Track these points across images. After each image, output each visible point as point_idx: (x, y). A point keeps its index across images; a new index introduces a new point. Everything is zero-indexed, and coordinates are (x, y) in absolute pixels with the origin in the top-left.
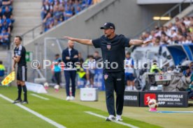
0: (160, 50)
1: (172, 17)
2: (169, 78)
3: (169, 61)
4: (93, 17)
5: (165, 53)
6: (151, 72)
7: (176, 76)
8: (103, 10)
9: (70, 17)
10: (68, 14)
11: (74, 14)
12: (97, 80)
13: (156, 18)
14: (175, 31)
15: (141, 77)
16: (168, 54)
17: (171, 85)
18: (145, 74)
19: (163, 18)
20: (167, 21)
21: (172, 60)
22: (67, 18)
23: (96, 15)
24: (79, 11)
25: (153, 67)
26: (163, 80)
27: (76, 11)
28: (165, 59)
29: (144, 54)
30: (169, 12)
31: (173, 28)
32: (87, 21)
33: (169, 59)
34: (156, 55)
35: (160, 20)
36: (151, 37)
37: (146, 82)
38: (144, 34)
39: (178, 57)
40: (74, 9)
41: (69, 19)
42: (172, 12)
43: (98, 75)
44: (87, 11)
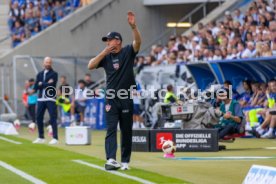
0: (178, 70)
1: (194, 23)
2: (190, 110)
3: (190, 86)
4: (81, 25)
5: (185, 74)
6: (166, 102)
7: (202, 107)
8: (95, 15)
9: (49, 25)
10: (46, 22)
11: (54, 21)
12: (88, 114)
13: (171, 25)
14: (197, 42)
15: (150, 110)
16: (189, 75)
17: (193, 120)
18: (157, 104)
19: (180, 25)
20: (187, 28)
21: (194, 83)
22: (45, 28)
23: (85, 22)
24: (62, 16)
25: (168, 95)
26: (183, 112)
27: (57, 17)
28: (184, 83)
29: (155, 76)
30: (189, 15)
31: (196, 39)
32: (73, 31)
33: (191, 83)
34: (171, 77)
35: (176, 27)
36: (164, 52)
37: (159, 116)
38: (154, 47)
39: (203, 80)
40: (54, 15)
41: (48, 29)
42: (193, 16)
43: (91, 107)
44: (74, 16)
